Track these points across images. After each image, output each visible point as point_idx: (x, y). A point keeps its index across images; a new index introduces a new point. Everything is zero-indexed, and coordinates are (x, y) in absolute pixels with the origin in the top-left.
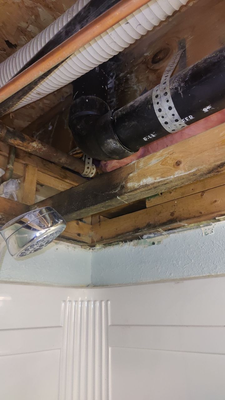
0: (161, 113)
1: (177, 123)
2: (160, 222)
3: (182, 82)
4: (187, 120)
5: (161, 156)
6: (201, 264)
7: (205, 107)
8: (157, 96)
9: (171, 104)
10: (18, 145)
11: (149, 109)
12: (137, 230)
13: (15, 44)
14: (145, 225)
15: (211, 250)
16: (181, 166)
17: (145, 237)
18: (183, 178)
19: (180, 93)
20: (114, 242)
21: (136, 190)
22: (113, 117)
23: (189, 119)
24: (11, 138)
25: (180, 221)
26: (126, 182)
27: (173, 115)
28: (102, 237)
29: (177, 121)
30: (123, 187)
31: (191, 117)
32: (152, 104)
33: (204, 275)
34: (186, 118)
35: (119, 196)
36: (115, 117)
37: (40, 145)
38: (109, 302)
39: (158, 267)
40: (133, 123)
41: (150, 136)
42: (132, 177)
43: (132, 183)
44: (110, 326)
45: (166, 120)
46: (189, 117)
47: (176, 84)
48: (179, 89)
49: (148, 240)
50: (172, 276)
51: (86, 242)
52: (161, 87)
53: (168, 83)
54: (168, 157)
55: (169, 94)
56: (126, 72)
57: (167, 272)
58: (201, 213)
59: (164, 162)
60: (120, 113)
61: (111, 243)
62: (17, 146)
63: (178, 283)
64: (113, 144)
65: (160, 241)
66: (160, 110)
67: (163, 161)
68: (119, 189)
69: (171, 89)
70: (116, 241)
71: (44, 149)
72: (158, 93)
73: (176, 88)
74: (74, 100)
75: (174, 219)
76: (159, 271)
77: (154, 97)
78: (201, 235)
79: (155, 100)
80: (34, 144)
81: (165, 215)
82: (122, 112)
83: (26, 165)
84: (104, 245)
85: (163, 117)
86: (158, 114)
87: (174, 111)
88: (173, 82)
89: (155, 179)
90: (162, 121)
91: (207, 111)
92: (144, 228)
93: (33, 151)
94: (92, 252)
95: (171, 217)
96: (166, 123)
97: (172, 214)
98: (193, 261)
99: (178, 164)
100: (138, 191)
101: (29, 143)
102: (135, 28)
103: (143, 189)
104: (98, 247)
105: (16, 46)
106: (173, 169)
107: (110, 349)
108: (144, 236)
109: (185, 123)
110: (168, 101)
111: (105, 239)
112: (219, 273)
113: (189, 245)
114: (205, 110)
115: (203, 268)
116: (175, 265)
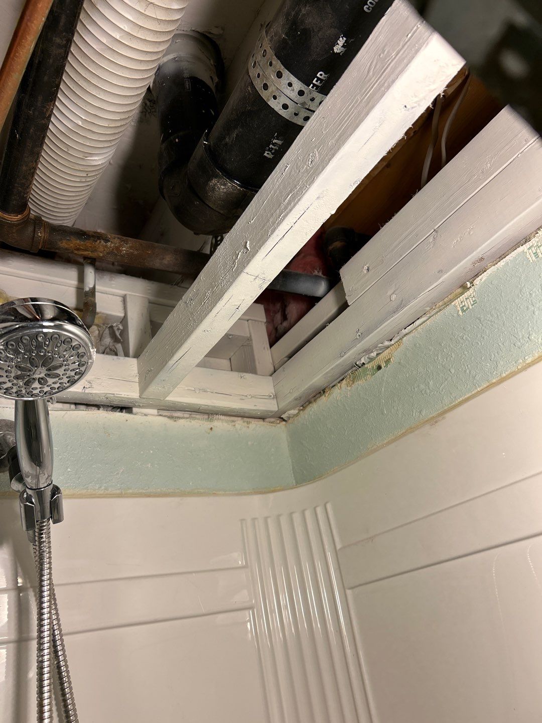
0: (270, 90)
1: (306, 98)
4: (318, 83)
7: (335, 43)
8: (254, 66)
9: (278, 65)
10: (78, 249)
19: (284, 38)
22: (209, 141)
23: (322, 81)
24: (61, 240)
27: (290, 85)
29: (301, 93)
31: (322, 75)
32: (252, 81)
34: (314, 82)
36: (211, 139)
37: (117, 241)
38: (329, 506)
40: (236, 132)
41: (274, 145)
44: (340, 549)
45: (283, 100)
46: (318, 75)
47: (274, 27)
48: (280, 31)
49: (370, 366)
52: (256, 47)
53: (264, 34)
55: (269, 51)
57: (414, 411)
60: (216, 128)
64: (220, 187)
66: (266, 87)
69: (270, 42)
71: (126, 246)
72: (255, 58)
73: (277, 33)
77: (251, 69)
79: (253, 74)
82: (219, 124)
85: (275, 98)
86: (264, 94)
87: (288, 76)
88: (271, 26)
90: (276, 105)
91: (343, 49)
94: (286, 426)
96: (285, 107)
98: (453, 371)
101: (95, 242)
107: (349, 593)
109: (318, 92)
110: (271, 64)
114: (338, 48)
115: (474, 378)
116: (423, 392)
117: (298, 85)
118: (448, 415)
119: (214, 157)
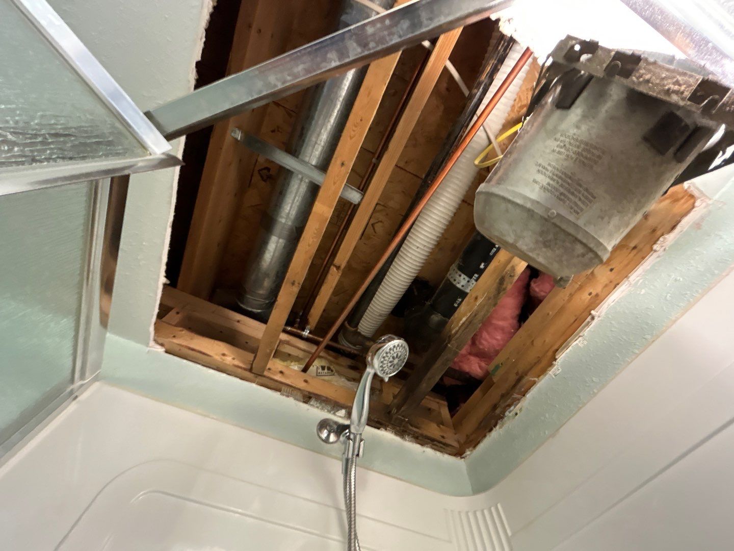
0: (457, 281)
1: (470, 284)
2: (511, 387)
3: (460, 259)
4: (475, 278)
7: (480, 264)
8: (450, 275)
9: (460, 273)
11: (448, 284)
12: (495, 407)
14: (499, 397)
17: (507, 413)
18: (485, 305)
20: (482, 437)
21: (458, 331)
22: (431, 303)
25: (526, 375)
26: (451, 332)
27: (464, 279)
28: (467, 436)
29: (468, 282)
30: (450, 336)
31: (476, 275)
32: (450, 280)
33: (574, 412)
34: (473, 278)
35: (449, 344)
36: (432, 301)
38: (499, 506)
41: (457, 301)
42: (453, 326)
43: (454, 330)
44: (511, 536)
45: (462, 284)
49: (511, 414)
50: (547, 433)
51: (453, 445)
52: (450, 270)
55: (456, 269)
58: (539, 357)
59: (468, 305)
60: (433, 298)
61: (479, 441)
63: (555, 435)
64: (436, 318)
65: (521, 408)
66: (455, 280)
68: (447, 339)
69: (456, 266)
70: (482, 434)
72: (450, 273)
73: (459, 264)
75: (520, 376)
76: (533, 437)
77: (449, 277)
81: (513, 378)
82: (435, 296)
84: (473, 447)
85: (459, 283)
86: (454, 283)
87: (463, 276)
88: (457, 263)
89: (467, 316)
90: (459, 286)
92: (500, 402)
94: (464, 461)
95: (517, 377)
96: (463, 286)
97: (517, 374)
98: (557, 406)
99: (477, 299)
100: (460, 332)
103: (462, 328)
104: (468, 453)
106: (475, 303)
109: (475, 281)
110: (457, 273)
111: (471, 436)
112: (585, 402)
113: (547, 394)
114: (482, 266)
116: (544, 421)
117: (467, 279)
118: (560, 430)
119: (434, 308)
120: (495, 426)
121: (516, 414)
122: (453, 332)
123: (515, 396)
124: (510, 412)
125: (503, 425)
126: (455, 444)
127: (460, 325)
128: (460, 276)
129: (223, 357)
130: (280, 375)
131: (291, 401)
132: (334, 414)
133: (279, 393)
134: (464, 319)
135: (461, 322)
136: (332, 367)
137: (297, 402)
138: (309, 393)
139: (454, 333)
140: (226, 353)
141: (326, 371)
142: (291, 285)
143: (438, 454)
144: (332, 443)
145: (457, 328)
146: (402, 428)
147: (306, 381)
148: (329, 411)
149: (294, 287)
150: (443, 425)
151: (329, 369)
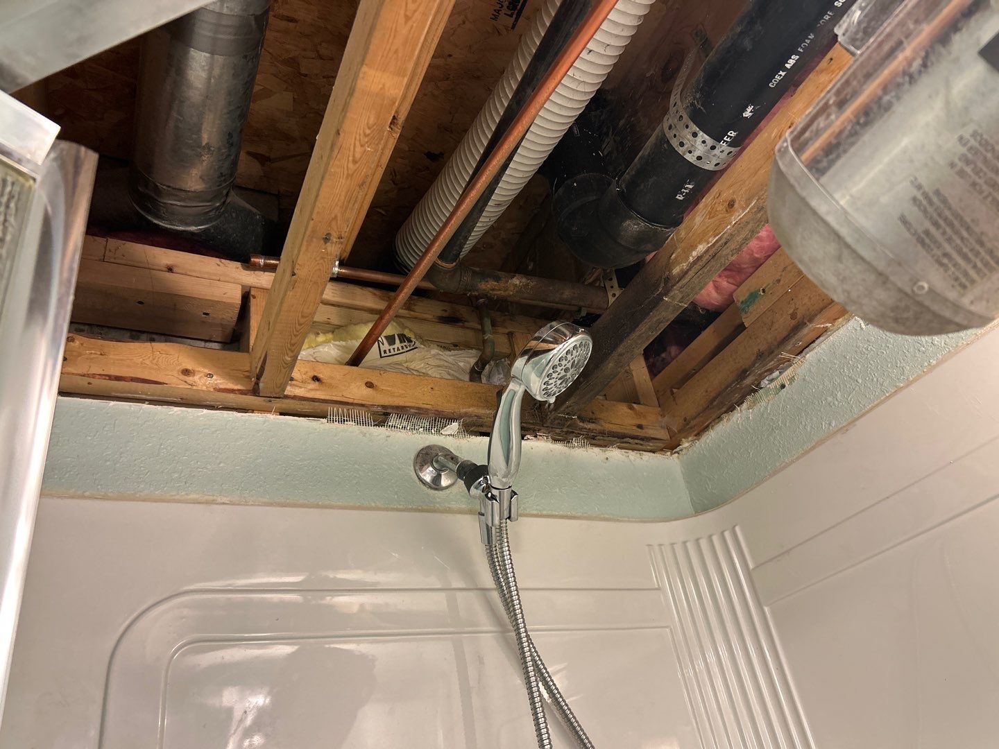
0: (686, 146)
1: (716, 152)
2: (778, 340)
3: (696, 92)
4: (728, 140)
5: (706, 206)
6: (875, 379)
7: (744, 110)
8: (670, 127)
9: (694, 128)
10: (493, 290)
11: (665, 150)
12: (743, 374)
13: (441, 153)
14: (753, 358)
15: (883, 345)
16: (736, 205)
17: (764, 383)
18: (748, 223)
19: (699, 108)
20: (714, 420)
21: (686, 272)
22: (621, 188)
23: (731, 137)
24: (481, 282)
25: (811, 320)
26: (670, 271)
27: (704, 142)
28: (685, 419)
29: (713, 148)
30: (667, 280)
31: (732, 134)
32: (668, 140)
33: (887, 395)
34: (725, 139)
35: (666, 295)
36: (623, 186)
37: (524, 280)
38: (738, 529)
39: (803, 423)
40: (651, 180)
41: (685, 189)
42: (676, 258)
43: (678, 267)
44: (753, 569)
45: (697, 153)
46: (729, 134)
47: (690, 99)
48: (696, 103)
49: (772, 385)
50: (833, 425)
51: (658, 437)
52: (671, 113)
53: (679, 103)
54: (715, 203)
55: (685, 116)
56: (626, 115)
57: (824, 423)
59: (711, 215)
60: (627, 176)
61: (707, 426)
62: (491, 292)
63: (847, 430)
64: (633, 226)
65: (793, 377)
66: (682, 144)
67: (710, 213)
68: (662, 285)
69: (685, 109)
70: (714, 417)
71: (532, 284)
72: (670, 121)
73: (692, 104)
74: (555, 192)
75: (798, 322)
76: (809, 429)
77: (666, 130)
78: (858, 329)
79: (669, 134)
80: (516, 281)
81: (783, 323)
82: (631, 174)
83: (510, 335)
84: (696, 435)
85: (690, 152)
86: (680, 150)
87: (702, 135)
88: (686, 98)
89: (708, 243)
90: (690, 158)
91: (751, 114)
92: (754, 365)
93: (517, 292)
94: (678, 458)
95: (793, 322)
96: (699, 158)
97: (793, 316)
98: (860, 381)
99: (731, 204)
100: (691, 273)
101: (507, 282)
102: (603, 52)
103: (697, 267)
104: (685, 443)
105: (441, 154)
106: (727, 215)
107: (766, 609)
108: (762, 383)
109: (728, 146)
110: (687, 127)
111: (692, 419)
112: (911, 379)
113: (846, 358)
114: (747, 114)
115: (882, 385)
116: (832, 404)
117: (710, 141)
118: (857, 423)
119: (627, 201)
120: (740, 403)
121: (783, 386)
122: (676, 271)
123: (785, 355)
124: (772, 380)
125: (754, 403)
126: (663, 434)
127: (691, 259)
128: (695, 135)
129: (190, 379)
130: (314, 385)
131: (351, 426)
132: (438, 432)
133: (324, 420)
134: (701, 248)
135: (694, 254)
136: (407, 333)
137: (364, 428)
138: (384, 407)
139: (678, 274)
140: (189, 367)
141: (398, 344)
142: (322, 242)
143: (633, 455)
144: (447, 487)
145: (685, 265)
146: (565, 430)
147: (370, 385)
148: (428, 430)
149: (329, 244)
150: (639, 403)
151: (403, 338)
